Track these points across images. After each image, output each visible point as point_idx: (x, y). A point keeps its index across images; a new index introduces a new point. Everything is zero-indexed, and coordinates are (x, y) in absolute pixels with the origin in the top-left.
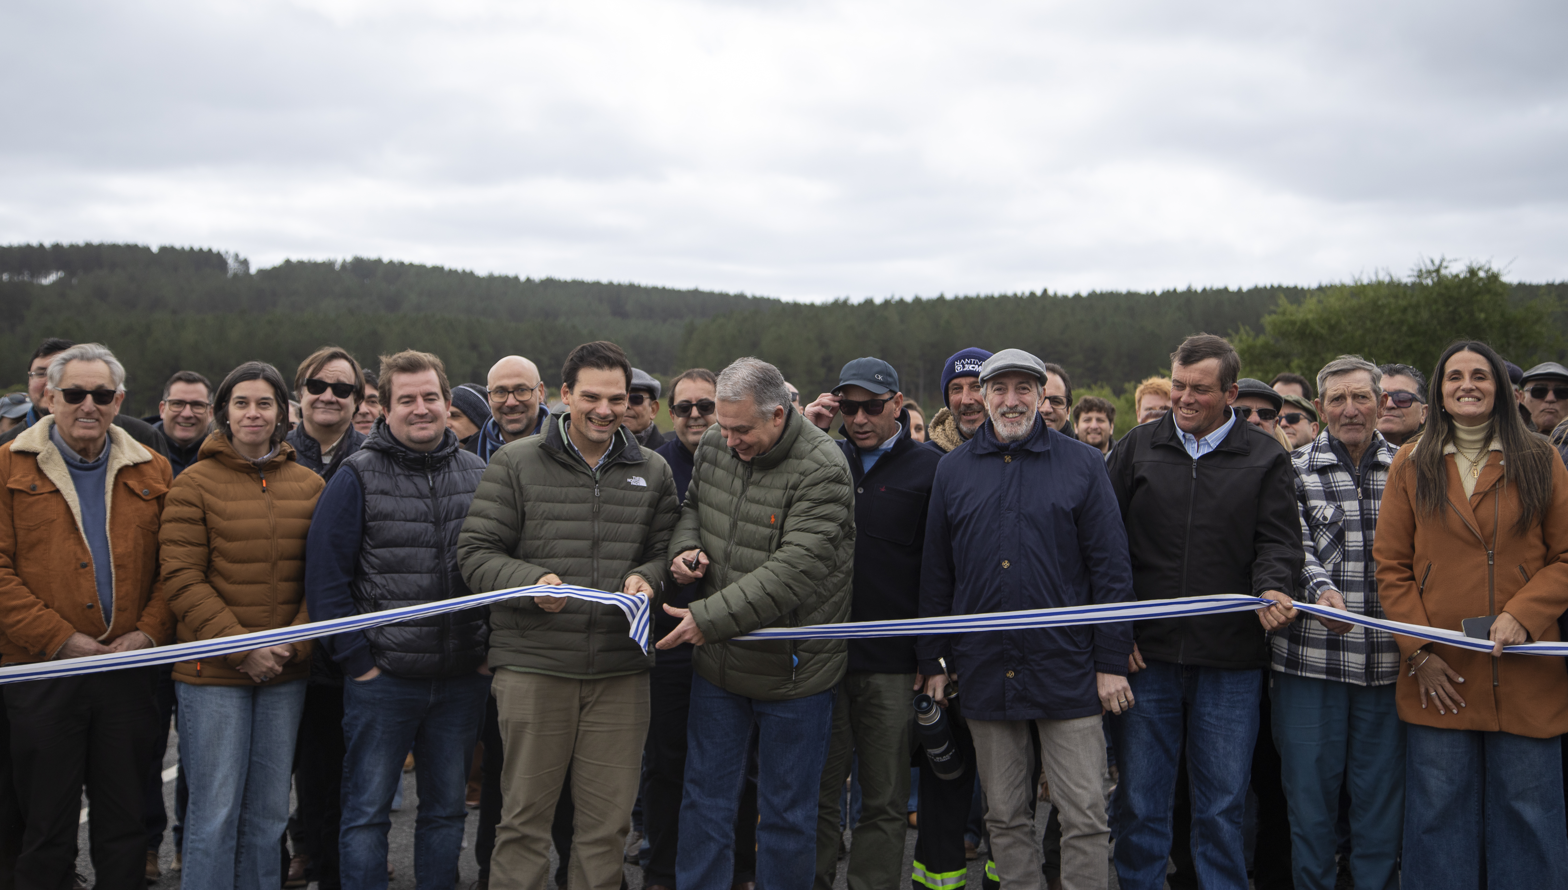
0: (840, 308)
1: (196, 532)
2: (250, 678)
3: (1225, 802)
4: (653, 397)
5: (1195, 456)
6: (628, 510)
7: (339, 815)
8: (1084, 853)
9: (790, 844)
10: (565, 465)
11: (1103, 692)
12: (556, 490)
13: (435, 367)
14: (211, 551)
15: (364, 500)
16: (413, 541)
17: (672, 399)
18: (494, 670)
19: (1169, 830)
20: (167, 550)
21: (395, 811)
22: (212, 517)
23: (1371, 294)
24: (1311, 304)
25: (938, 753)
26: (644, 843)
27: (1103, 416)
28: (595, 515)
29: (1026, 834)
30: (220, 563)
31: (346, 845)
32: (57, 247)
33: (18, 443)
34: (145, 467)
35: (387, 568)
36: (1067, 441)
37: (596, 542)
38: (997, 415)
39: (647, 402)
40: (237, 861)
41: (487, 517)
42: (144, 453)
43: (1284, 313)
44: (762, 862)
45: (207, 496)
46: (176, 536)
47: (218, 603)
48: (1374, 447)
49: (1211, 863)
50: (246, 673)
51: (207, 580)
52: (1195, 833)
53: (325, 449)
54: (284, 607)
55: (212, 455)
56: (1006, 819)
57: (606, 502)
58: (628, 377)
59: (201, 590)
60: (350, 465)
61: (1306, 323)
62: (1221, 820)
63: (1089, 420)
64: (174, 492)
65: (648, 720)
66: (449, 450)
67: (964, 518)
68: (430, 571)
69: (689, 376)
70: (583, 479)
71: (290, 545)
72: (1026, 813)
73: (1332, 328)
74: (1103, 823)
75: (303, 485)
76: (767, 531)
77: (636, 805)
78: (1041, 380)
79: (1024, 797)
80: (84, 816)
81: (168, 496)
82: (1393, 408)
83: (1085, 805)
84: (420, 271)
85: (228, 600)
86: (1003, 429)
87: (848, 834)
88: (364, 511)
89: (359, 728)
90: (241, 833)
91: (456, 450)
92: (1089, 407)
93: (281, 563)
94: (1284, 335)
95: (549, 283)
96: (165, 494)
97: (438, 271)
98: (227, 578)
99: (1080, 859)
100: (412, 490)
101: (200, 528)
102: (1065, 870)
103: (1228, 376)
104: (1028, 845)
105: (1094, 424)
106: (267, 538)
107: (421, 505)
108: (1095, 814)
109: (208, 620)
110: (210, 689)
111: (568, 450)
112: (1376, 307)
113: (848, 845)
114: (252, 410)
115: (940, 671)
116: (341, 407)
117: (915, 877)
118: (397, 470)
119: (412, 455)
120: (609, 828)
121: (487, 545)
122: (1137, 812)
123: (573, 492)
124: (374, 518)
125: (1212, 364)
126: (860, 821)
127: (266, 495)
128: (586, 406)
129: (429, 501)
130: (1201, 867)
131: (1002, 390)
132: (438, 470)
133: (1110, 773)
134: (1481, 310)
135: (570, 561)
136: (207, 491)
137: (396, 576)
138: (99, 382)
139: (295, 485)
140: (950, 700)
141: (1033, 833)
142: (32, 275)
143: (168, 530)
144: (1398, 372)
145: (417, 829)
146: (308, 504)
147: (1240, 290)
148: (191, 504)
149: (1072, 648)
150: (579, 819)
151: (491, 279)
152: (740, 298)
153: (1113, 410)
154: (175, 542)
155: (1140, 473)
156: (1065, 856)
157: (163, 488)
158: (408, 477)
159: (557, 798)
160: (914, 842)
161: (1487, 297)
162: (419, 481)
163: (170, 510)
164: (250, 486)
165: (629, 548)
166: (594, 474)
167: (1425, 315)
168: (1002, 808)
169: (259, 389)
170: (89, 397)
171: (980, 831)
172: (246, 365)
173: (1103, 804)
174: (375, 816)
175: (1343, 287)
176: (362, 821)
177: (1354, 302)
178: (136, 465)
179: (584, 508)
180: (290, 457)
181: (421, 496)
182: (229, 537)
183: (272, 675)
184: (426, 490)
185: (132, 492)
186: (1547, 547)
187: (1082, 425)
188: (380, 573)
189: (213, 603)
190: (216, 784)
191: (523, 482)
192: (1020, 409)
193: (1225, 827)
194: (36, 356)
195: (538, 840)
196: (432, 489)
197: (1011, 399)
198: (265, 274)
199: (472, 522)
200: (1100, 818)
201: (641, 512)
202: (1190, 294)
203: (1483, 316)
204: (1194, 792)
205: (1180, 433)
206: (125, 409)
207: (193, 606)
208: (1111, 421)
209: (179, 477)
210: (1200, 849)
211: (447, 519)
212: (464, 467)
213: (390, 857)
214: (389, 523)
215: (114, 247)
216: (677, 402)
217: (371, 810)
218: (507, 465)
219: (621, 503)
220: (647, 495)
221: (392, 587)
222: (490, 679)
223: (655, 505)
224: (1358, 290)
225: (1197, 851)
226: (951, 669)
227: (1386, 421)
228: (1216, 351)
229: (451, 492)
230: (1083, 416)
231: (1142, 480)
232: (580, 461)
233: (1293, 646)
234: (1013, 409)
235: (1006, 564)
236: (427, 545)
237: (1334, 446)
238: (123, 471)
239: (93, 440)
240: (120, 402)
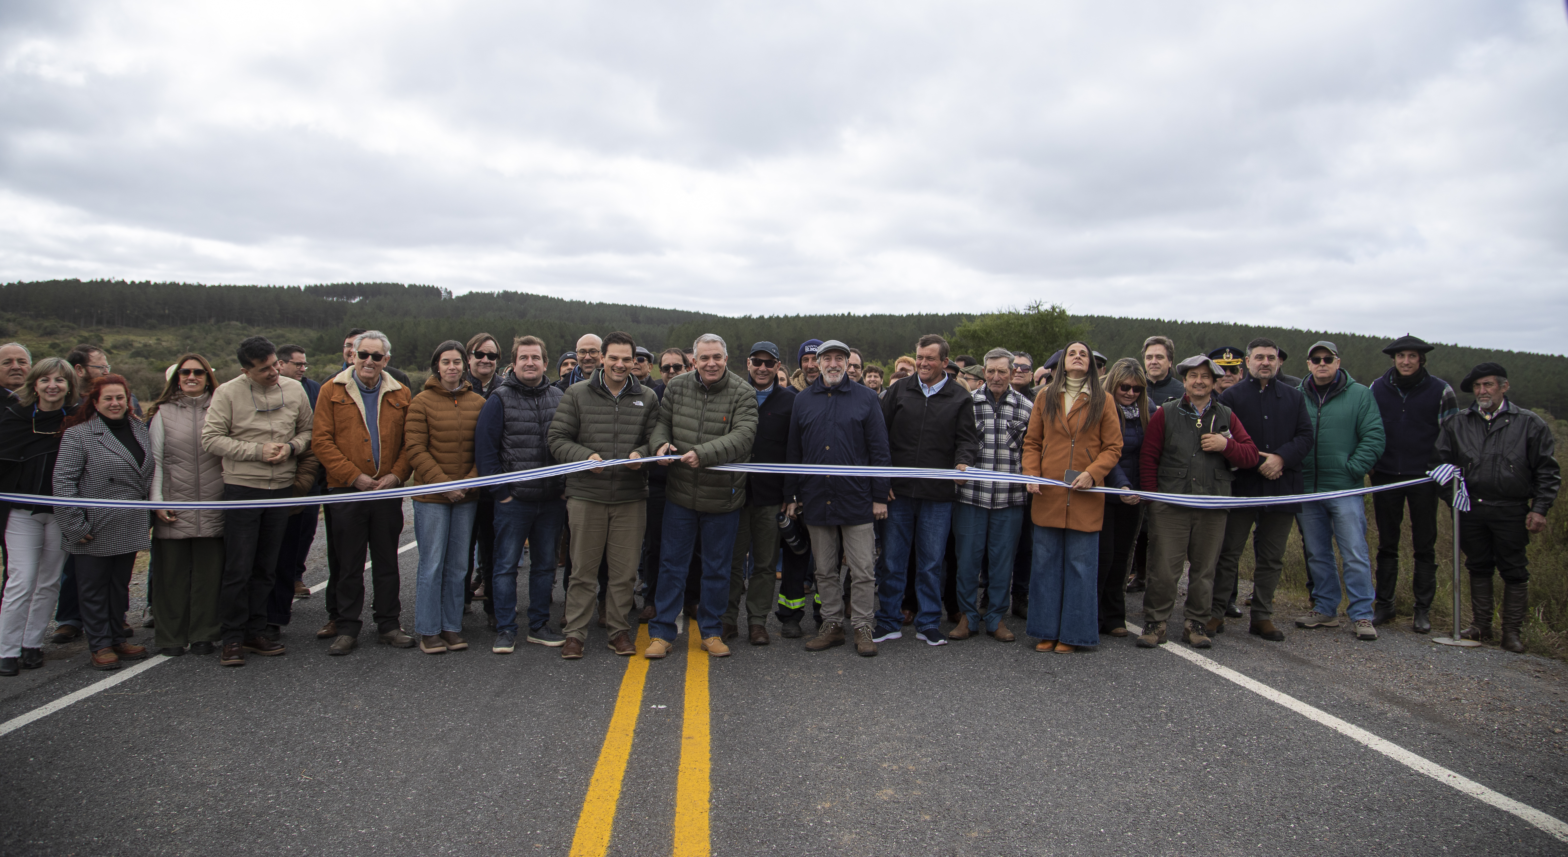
0: (747, 320)
1: (422, 426)
2: (449, 500)
3: (932, 565)
4: (650, 361)
5: (927, 396)
6: (633, 418)
7: (492, 569)
8: (862, 590)
9: (719, 585)
10: (601, 395)
11: (875, 511)
12: (596, 408)
13: (540, 345)
14: (430, 436)
15: (504, 411)
16: (528, 432)
17: (660, 364)
18: (568, 498)
19: (905, 578)
20: (408, 435)
21: (519, 567)
22: (430, 419)
23: (1006, 318)
24: (978, 322)
25: (792, 541)
26: (644, 585)
27: (877, 375)
28: (616, 421)
29: (835, 581)
30: (434, 442)
31: (496, 583)
32: (360, 284)
33: (336, 379)
34: (398, 392)
35: (515, 445)
36: (860, 386)
37: (616, 435)
38: (826, 372)
39: (646, 362)
40: (442, 589)
41: (562, 421)
42: (398, 385)
43: (965, 326)
44: (704, 595)
45: (428, 408)
46: (413, 428)
47: (433, 462)
48: (1006, 393)
49: (925, 594)
50: (447, 498)
51: (428, 450)
52: (917, 579)
53: (484, 385)
54: (466, 465)
55: (429, 387)
56: (825, 574)
57: (622, 414)
58: (634, 350)
59: (425, 455)
60: (496, 393)
61: (975, 331)
62: (930, 573)
63: (870, 376)
64: (412, 406)
65: (645, 524)
66: (545, 386)
67: (807, 424)
68: (537, 447)
69: (669, 352)
70: (610, 402)
71: (468, 433)
72: (835, 571)
73: (987, 334)
74: (872, 576)
75: (475, 403)
76: (722, 425)
77: (640, 566)
78: (848, 355)
79: (834, 563)
80: (368, 565)
81: (409, 408)
82: (1020, 372)
83: (864, 567)
84: (537, 298)
85: (438, 461)
86: (828, 379)
87: (747, 582)
88: (504, 417)
89: (502, 526)
90: (444, 575)
91: (549, 386)
92: (871, 370)
93: (464, 443)
94: (965, 337)
95: (601, 305)
96: (407, 406)
97: (545, 298)
98: (438, 450)
99: (860, 593)
100: (527, 406)
101: (424, 424)
102: (853, 598)
103: (943, 354)
104: (836, 586)
105: (873, 378)
106: (457, 430)
107: (532, 414)
108: (868, 572)
109: (428, 471)
110: (429, 504)
111: (603, 387)
112: (1008, 324)
113: (747, 587)
114: (452, 366)
115: (793, 501)
116: (492, 365)
117: (779, 601)
118: (520, 396)
119: (527, 389)
120: (626, 578)
121: (562, 435)
122: (890, 569)
123: (605, 409)
124: (509, 420)
125: (935, 346)
126: (753, 575)
127: (457, 408)
128: (611, 363)
129: (536, 412)
130: (919, 596)
131: (829, 359)
132: (540, 396)
133: (877, 551)
134: (1057, 327)
135: (603, 444)
136: (428, 406)
137: (520, 449)
138: (376, 350)
139: (471, 403)
140: (798, 516)
141: (838, 580)
142: (348, 299)
143: (409, 425)
144: (1022, 355)
145: (530, 576)
146: (477, 413)
147: (944, 315)
148: (420, 412)
149: (859, 489)
150: (611, 573)
151: (572, 302)
152: (697, 314)
153: (882, 372)
154: (412, 431)
155: (900, 403)
156: (853, 592)
157: (406, 403)
158: (525, 400)
159: (600, 563)
160: (780, 585)
161: (1060, 320)
162: (531, 402)
163: (410, 415)
164: (449, 403)
165: (633, 437)
166: (616, 400)
167: (1031, 328)
168: (823, 568)
169: (454, 354)
170: (370, 357)
171: (812, 579)
172: (447, 342)
173: (873, 566)
174: (510, 569)
175: (993, 315)
176: (504, 572)
177: (998, 321)
178: (393, 391)
179: (610, 417)
180: (469, 389)
181: (532, 409)
182: (438, 429)
183: (460, 499)
184: (534, 406)
185: (391, 405)
186: (1102, 442)
187: (867, 379)
188: (512, 448)
189: (431, 462)
190: (433, 551)
191: (579, 404)
192: (837, 369)
193: (932, 576)
194: (347, 337)
195: (590, 584)
196: (537, 406)
197: (833, 363)
198: (461, 299)
199: (555, 423)
200: (870, 573)
201: (640, 419)
202: (920, 316)
203: (1057, 329)
204: (918, 559)
205: (921, 383)
206: (390, 364)
207: (421, 464)
208: (881, 377)
209: (414, 398)
210: (919, 587)
211: (545, 421)
212: (553, 395)
213: (518, 589)
214: (516, 423)
215: (387, 285)
216: (663, 364)
217: (508, 566)
218: (572, 395)
219: (630, 414)
220: (643, 410)
221: (518, 455)
222: (566, 502)
223: (647, 416)
224: (1001, 316)
225: (918, 588)
226: (798, 500)
227: (1017, 379)
228: (937, 341)
229: (547, 407)
230: (868, 374)
231: (901, 406)
232: (609, 393)
233: (976, 493)
234: (834, 368)
235: (828, 448)
236: (535, 434)
237: (986, 392)
238: (387, 394)
239: (372, 379)
240: (388, 361)
